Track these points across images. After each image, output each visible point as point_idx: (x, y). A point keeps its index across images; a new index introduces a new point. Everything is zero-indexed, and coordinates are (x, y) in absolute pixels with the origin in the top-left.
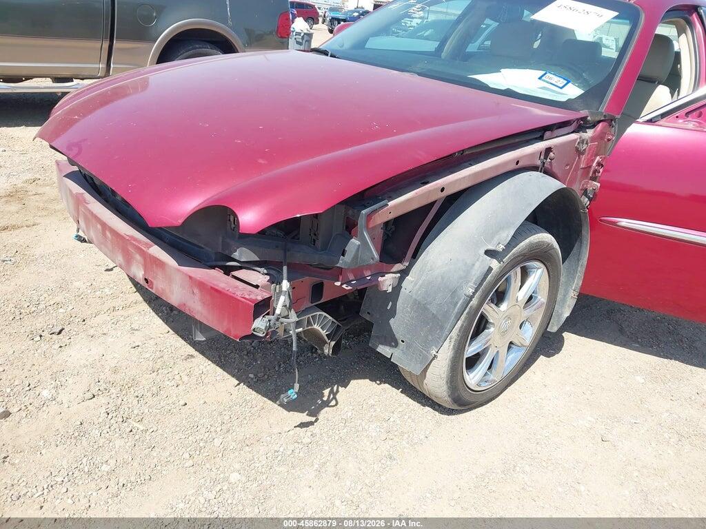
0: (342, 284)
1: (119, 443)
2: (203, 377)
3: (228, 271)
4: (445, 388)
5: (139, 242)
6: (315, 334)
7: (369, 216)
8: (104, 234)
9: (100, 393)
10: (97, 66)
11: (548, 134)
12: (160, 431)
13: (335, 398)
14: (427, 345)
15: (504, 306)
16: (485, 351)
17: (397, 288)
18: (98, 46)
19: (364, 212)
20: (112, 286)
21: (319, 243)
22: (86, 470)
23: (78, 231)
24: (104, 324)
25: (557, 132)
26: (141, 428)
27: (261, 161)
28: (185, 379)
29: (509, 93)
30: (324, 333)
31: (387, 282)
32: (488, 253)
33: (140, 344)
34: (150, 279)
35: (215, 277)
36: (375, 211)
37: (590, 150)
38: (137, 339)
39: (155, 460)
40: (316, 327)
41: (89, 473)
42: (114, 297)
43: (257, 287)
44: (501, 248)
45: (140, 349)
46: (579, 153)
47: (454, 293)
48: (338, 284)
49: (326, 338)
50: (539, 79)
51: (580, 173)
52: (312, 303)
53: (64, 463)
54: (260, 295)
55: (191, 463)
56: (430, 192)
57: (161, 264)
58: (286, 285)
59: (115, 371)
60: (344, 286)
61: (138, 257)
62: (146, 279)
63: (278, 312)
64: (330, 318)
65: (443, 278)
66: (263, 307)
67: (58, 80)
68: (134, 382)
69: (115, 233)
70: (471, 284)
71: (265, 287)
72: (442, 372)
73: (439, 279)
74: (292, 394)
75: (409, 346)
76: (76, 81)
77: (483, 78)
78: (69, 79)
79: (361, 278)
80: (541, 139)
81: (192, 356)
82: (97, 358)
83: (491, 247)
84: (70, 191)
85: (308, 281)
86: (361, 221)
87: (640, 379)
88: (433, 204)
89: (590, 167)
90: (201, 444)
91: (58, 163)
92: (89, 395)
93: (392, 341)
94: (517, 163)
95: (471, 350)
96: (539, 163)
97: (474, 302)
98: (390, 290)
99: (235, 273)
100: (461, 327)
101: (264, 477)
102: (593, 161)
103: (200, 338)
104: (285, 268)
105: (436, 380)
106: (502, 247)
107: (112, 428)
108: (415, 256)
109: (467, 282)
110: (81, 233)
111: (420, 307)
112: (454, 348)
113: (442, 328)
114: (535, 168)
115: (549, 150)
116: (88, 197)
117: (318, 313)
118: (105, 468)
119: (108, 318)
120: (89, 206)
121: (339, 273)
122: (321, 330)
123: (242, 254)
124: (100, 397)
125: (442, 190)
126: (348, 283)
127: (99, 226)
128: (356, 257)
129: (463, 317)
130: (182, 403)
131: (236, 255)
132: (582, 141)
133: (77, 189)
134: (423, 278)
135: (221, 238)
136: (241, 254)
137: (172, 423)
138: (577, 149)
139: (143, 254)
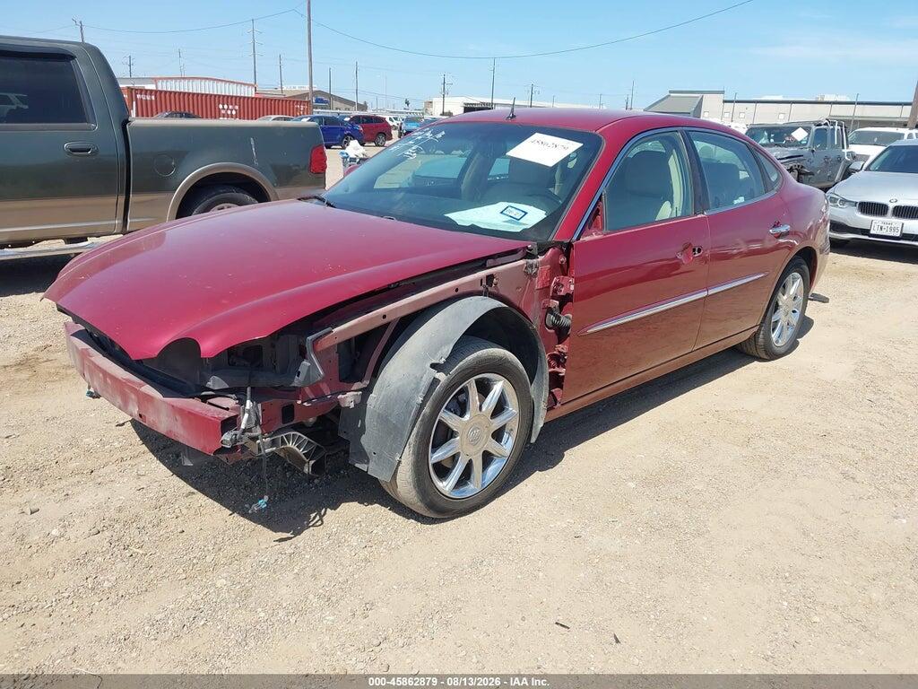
0: (302, 403)
1: (120, 565)
2: (202, 509)
3: (204, 399)
4: (414, 493)
5: (133, 382)
6: (290, 452)
7: (315, 342)
8: (105, 381)
9: (105, 529)
10: (113, 222)
11: (490, 262)
12: (158, 554)
13: (321, 519)
14: (392, 453)
15: (467, 417)
16: (454, 458)
17: (361, 406)
18: (113, 202)
19: (309, 338)
20: (121, 439)
21: (278, 369)
22: (90, 586)
23: (89, 388)
24: (111, 473)
25: (500, 260)
26: (141, 552)
27: (224, 301)
28: (184, 511)
29: (473, 229)
30: (300, 451)
31: (349, 399)
32: (433, 366)
33: (145, 486)
34: (143, 414)
35: (194, 404)
36: (320, 337)
37: (542, 272)
38: (143, 483)
39: (152, 576)
40: (290, 445)
41: (93, 589)
42: (123, 449)
43: (227, 409)
44: (442, 361)
45: (144, 491)
46: (531, 276)
47: (408, 403)
48: (299, 402)
49: (303, 456)
50: (502, 213)
51: (536, 294)
52: (284, 423)
53: (71, 584)
54: (227, 415)
55: (184, 576)
56: (372, 319)
57: (149, 398)
58: (249, 404)
59: (120, 510)
60: (305, 404)
61: (133, 396)
62: (140, 416)
63: (243, 427)
64: (305, 437)
65: (398, 391)
66: (230, 423)
67: (70, 240)
68: (137, 517)
69: (114, 378)
70: (421, 394)
71: (233, 409)
72: (407, 477)
73: (396, 392)
74: (262, 503)
75: (380, 457)
76: (90, 240)
77: (454, 216)
78: (84, 239)
79: (321, 396)
80: (484, 267)
81: (193, 493)
82: (103, 500)
83: (434, 361)
84: (76, 347)
85: (277, 403)
86: (309, 346)
87: (632, 485)
88: (386, 326)
89: (549, 287)
90: (194, 561)
91: (66, 325)
92: (94, 531)
93: (364, 457)
94: (457, 290)
95: (436, 457)
96: (481, 288)
97: (426, 410)
98: (352, 405)
99: (210, 401)
100: (418, 433)
101: (247, 581)
102: (550, 282)
103: (188, 463)
104: (249, 389)
105: (405, 486)
106: (443, 359)
107: (114, 555)
108: (375, 375)
109: (418, 393)
110: (92, 390)
111: (383, 419)
112: (414, 453)
113: (402, 435)
114: (479, 293)
115: (490, 278)
116: (92, 351)
117: (292, 433)
118: (106, 584)
119: (116, 468)
120: (93, 359)
121: (297, 392)
122: (297, 449)
123: (215, 382)
124: (105, 532)
125: (384, 317)
126: (309, 401)
127: (101, 375)
128: (308, 376)
129: (418, 424)
130: (180, 530)
131: (210, 384)
132: (531, 266)
133: (82, 345)
134: (383, 392)
135: (198, 373)
136: (214, 384)
137: (169, 547)
138: (527, 274)
139: (137, 392)
